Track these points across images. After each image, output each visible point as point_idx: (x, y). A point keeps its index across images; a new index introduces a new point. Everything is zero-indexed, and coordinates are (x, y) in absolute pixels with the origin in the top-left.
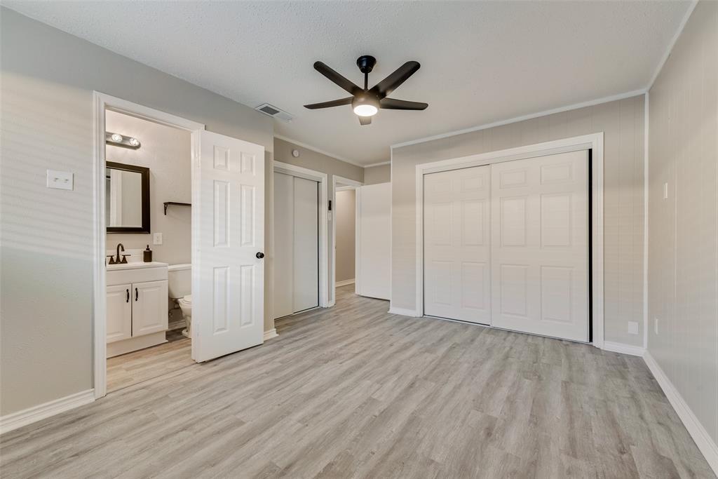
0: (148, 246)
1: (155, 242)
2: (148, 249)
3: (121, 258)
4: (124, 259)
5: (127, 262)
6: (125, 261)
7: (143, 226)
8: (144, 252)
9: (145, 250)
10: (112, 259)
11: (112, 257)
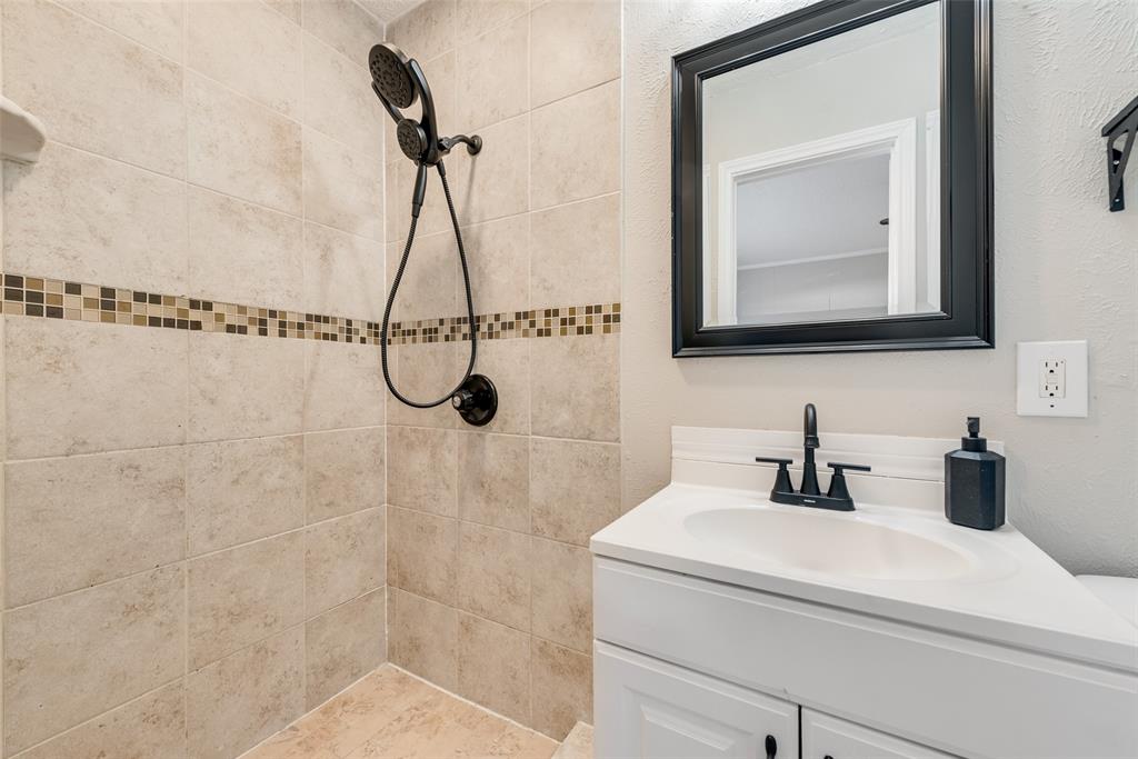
0: (974, 424)
1: (1030, 400)
2: (974, 443)
3: (824, 478)
4: (838, 482)
5: (847, 505)
6: (839, 497)
7: (946, 303)
8: (952, 462)
9: (955, 445)
10: (783, 477)
11: (783, 464)
